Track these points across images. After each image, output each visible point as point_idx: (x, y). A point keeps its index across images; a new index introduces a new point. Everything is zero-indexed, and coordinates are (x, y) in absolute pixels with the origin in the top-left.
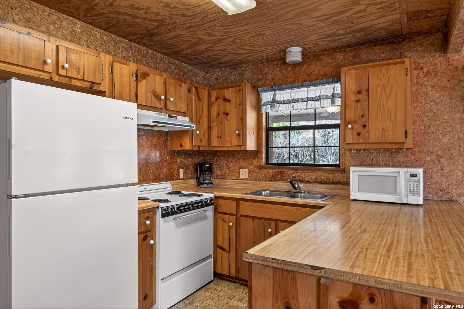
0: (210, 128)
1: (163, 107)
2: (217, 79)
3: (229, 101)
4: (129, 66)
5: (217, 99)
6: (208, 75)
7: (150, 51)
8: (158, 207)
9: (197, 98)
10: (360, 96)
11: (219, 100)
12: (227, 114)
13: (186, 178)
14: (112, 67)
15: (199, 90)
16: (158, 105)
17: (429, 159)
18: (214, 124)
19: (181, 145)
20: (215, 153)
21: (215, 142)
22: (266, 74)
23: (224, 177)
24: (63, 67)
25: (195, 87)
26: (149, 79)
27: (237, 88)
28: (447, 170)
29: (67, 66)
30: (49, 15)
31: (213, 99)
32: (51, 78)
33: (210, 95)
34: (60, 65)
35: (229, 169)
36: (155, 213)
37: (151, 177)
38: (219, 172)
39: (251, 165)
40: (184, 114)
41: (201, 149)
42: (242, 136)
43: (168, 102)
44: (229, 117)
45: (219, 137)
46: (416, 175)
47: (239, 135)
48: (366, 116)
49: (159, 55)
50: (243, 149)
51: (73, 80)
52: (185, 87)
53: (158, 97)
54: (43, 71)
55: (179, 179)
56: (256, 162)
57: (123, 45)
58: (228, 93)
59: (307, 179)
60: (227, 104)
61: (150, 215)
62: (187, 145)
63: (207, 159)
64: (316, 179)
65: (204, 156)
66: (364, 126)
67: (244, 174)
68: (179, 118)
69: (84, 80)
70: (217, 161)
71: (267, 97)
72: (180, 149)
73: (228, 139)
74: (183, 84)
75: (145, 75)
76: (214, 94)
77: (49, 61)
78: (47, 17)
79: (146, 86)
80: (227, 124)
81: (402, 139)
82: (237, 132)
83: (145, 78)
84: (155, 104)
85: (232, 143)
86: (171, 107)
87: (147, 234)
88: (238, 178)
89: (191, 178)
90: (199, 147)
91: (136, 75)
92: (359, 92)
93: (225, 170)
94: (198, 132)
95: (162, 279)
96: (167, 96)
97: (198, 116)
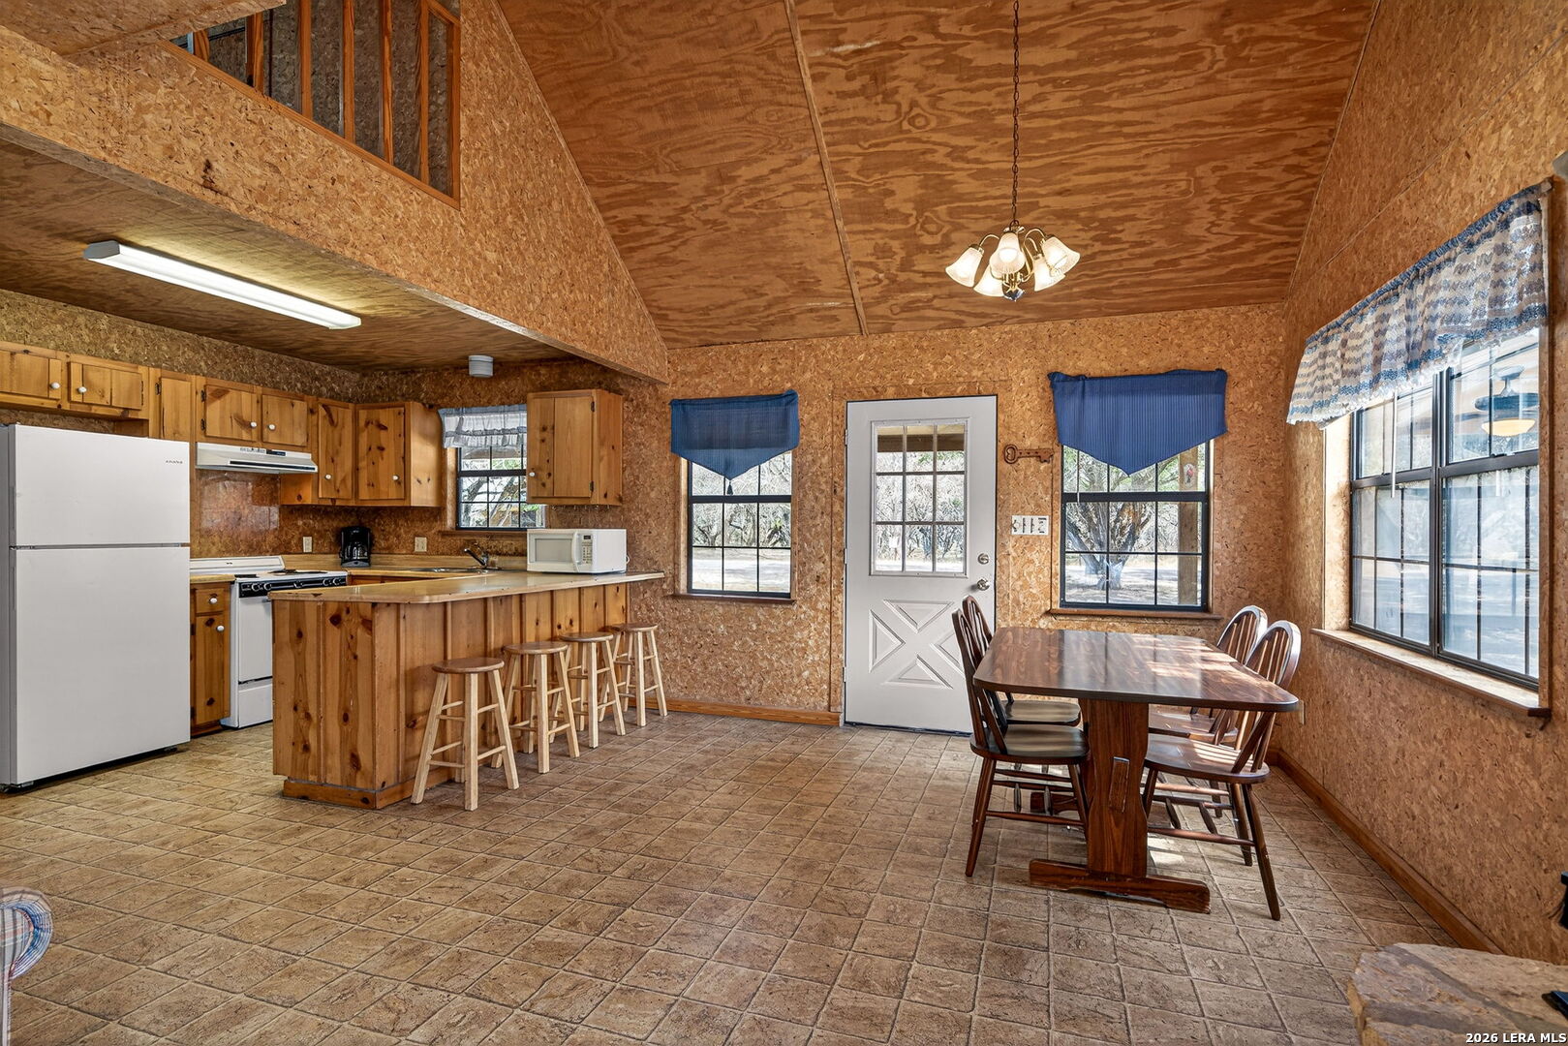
0: (356, 470)
1: (254, 439)
2: (380, 388)
3: (385, 428)
4: (190, 381)
5: (367, 424)
6: (366, 379)
7: (239, 348)
8: (233, 583)
9: (327, 422)
10: (545, 434)
11: (370, 426)
12: (381, 449)
13: (316, 551)
14: (158, 386)
15: (333, 410)
16: (245, 436)
17: (638, 519)
18: (363, 464)
19: (300, 497)
20: (377, 511)
21: (365, 494)
22: (452, 387)
23: (389, 550)
24: (78, 391)
25: (324, 406)
26: (228, 397)
27: (397, 410)
28: (654, 533)
29: (83, 390)
30: (54, 311)
31: (362, 423)
32: (59, 406)
33: (356, 418)
34: (73, 390)
35: (398, 537)
36: (230, 591)
37: (242, 547)
38: (383, 544)
39: (430, 530)
40: (302, 448)
41: (338, 503)
42: (404, 483)
43: (266, 430)
44: (385, 453)
45: (371, 485)
46: (589, 537)
47: (398, 482)
48: (551, 461)
49: (257, 352)
50: (406, 504)
51: (94, 407)
52: (300, 407)
53: (246, 425)
54: (48, 398)
55: (303, 553)
56: (437, 527)
57: (187, 341)
58: (385, 416)
59: (505, 550)
60: (383, 433)
61: (219, 591)
62: (308, 498)
63: (363, 520)
64: (516, 549)
65: (358, 516)
66: (550, 475)
67: (421, 544)
68: (288, 454)
69: (111, 406)
70: (379, 524)
71: (451, 423)
72: (298, 503)
73: (383, 488)
74: (297, 403)
75: (220, 393)
76: (363, 415)
77: (56, 386)
78: (51, 315)
79: (223, 409)
80: (382, 465)
81: (586, 492)
82: (395, 478)
83: (219, 397)
84: (240, 434)
85: (389, 495)
86: (273, 438)
87: (215, 617)
88: (412, 552)
89: (330, 553)
90: (333, 500)
91: (204, 394)
92: (544, 429)
93: (393, 540)
94: (328, 477)
95: (240, 683)
96: (265, 422)
97: (331, 451)
